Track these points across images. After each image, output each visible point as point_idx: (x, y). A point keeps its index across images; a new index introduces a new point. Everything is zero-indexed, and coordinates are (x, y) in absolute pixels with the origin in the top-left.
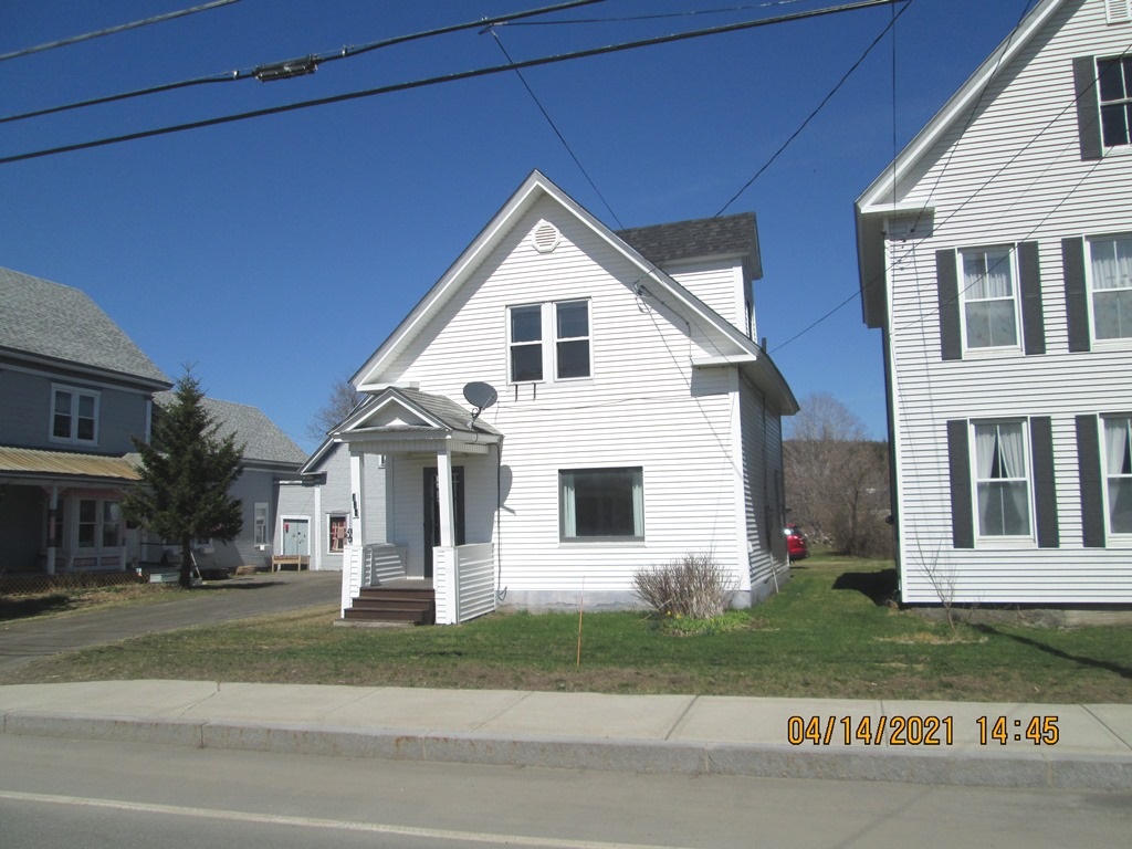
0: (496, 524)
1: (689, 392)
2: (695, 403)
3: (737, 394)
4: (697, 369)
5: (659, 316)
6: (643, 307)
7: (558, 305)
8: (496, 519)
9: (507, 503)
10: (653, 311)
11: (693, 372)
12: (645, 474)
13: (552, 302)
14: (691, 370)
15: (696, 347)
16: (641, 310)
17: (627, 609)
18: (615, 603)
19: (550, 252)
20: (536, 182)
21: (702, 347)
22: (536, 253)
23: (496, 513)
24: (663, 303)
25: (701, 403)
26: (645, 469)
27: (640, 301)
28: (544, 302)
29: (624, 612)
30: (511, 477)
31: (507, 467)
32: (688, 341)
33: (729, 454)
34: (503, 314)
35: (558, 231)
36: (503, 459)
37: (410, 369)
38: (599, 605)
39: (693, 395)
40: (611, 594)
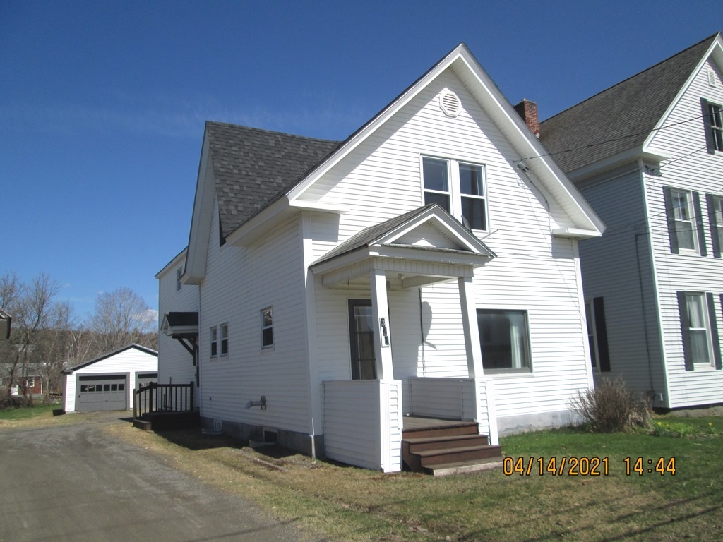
0: (420, 359)
1: (551, 254)
2: (554, 263)
3: (578, 259)
4: (555, 237)
5: (529, 191)
6: (519, 182)
7: (460, 165)
8: (420, 353)
9: (429, 338)
10: (526, 187)
11: (552, 240)
12: (529, 317)
13: (457, 160)
14: (550, 237)
15: (552, 220)
16: (518, 184)
17: (526, 431)
18: (518, 426)
19: (453, 117)
20: (458, 55)
21: (557, 221)
22: (444, 115)
23: (420, 348)
24: (531, 182)
25: (559, 263)
26: (529, 312)
27: (517, 177)
28: (450, 159)
29: (523, 433)
30: (431, 313)
31: (427, 303)
32: (547, 215)
33: (577, 304)
34: (417, 160)
35: (460, 103)
36: (423, 295)
37: (329, 194)
38: (506, 429)
39: (554, 256)
40: (514, 419)
